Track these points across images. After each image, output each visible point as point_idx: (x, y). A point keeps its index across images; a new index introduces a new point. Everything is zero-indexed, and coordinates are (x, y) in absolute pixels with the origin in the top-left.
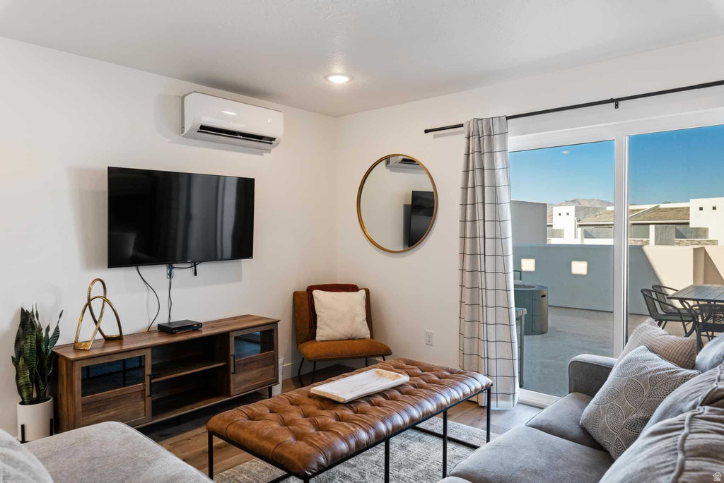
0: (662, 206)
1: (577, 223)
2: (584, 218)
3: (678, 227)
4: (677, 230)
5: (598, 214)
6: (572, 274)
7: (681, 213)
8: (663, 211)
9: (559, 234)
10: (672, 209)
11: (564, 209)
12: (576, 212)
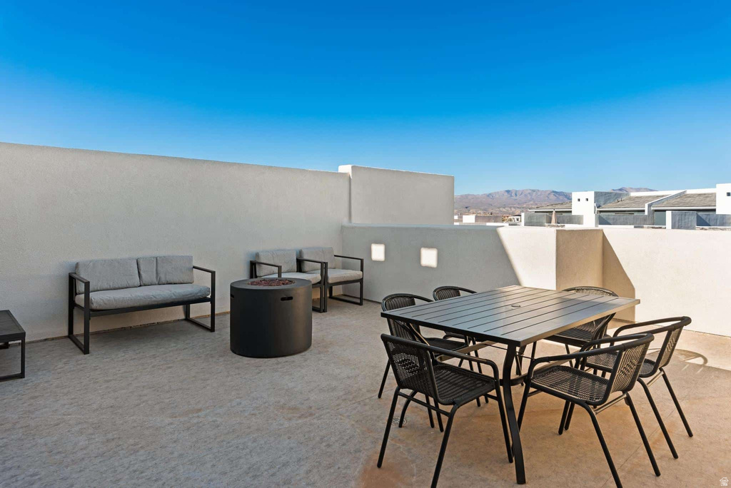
0: (689, 192)
1: (597, 209)
2: (604, 204)
3: (700, 214)
4: (698, 217)
5: (620, 200)
6: (421, 265)
7: (708, 199)
8: (690, 197)
9: (578, 220)
10: (700, 195)
11: (583, 195)
12: (595, 197)
